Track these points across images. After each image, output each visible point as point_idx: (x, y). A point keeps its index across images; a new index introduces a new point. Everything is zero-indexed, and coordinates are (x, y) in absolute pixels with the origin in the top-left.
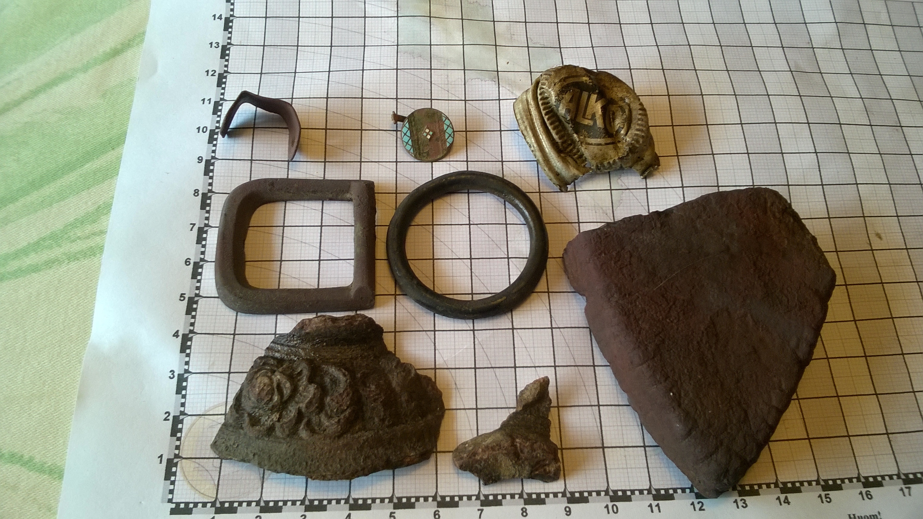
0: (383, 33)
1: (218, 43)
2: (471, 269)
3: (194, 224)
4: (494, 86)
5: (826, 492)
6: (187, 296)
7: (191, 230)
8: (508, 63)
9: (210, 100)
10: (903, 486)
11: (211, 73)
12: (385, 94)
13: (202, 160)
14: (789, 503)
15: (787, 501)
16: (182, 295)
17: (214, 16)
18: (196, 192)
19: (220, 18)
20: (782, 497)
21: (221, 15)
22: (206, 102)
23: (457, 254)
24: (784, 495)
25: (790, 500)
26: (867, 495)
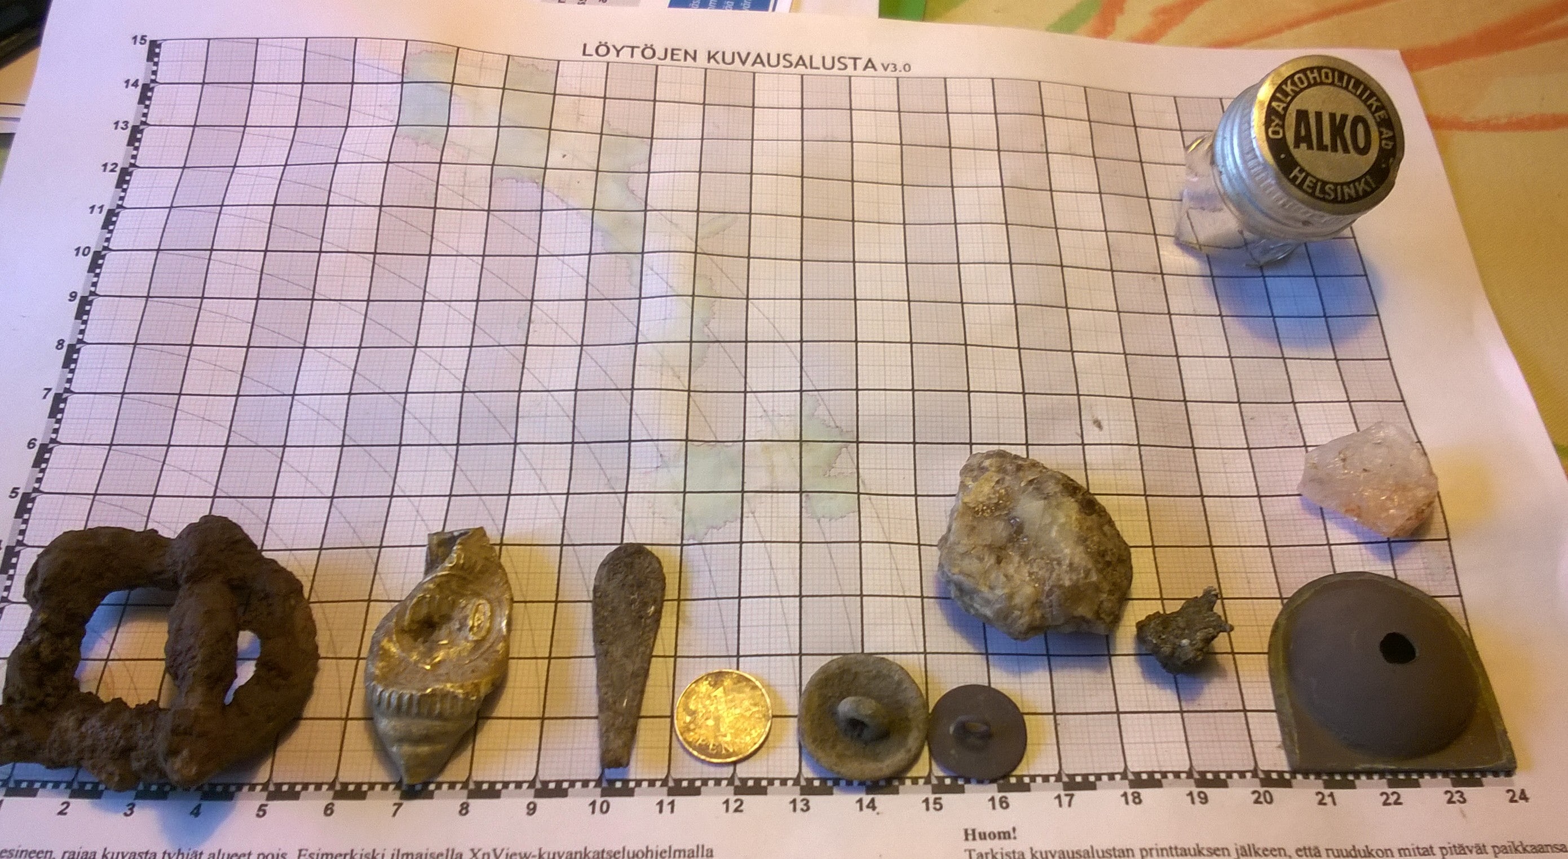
0: (378, 108)
1: (126, 123)
2: (456, 461)
3: (49, 390)
4: (535, 190)
5: (937, 796)
6: (21, 492)
7: (45, 397)
8: (564, 156)
9: (101, 207)
10: (1062, 793)
11: (109, 167)
12: (362, 199)
13: (75, 297)
14: (874, 808)
15: (872, 806)
16: (15, 490)
17: (127, 82)
18: (61, 343)
19: (135, 84)
20: (867, 799)
21: (137, 81)
22: (97, 210)
23: (438, 437)
24: (870, 797)
25: (876, 804)
26: (1001, 802)
